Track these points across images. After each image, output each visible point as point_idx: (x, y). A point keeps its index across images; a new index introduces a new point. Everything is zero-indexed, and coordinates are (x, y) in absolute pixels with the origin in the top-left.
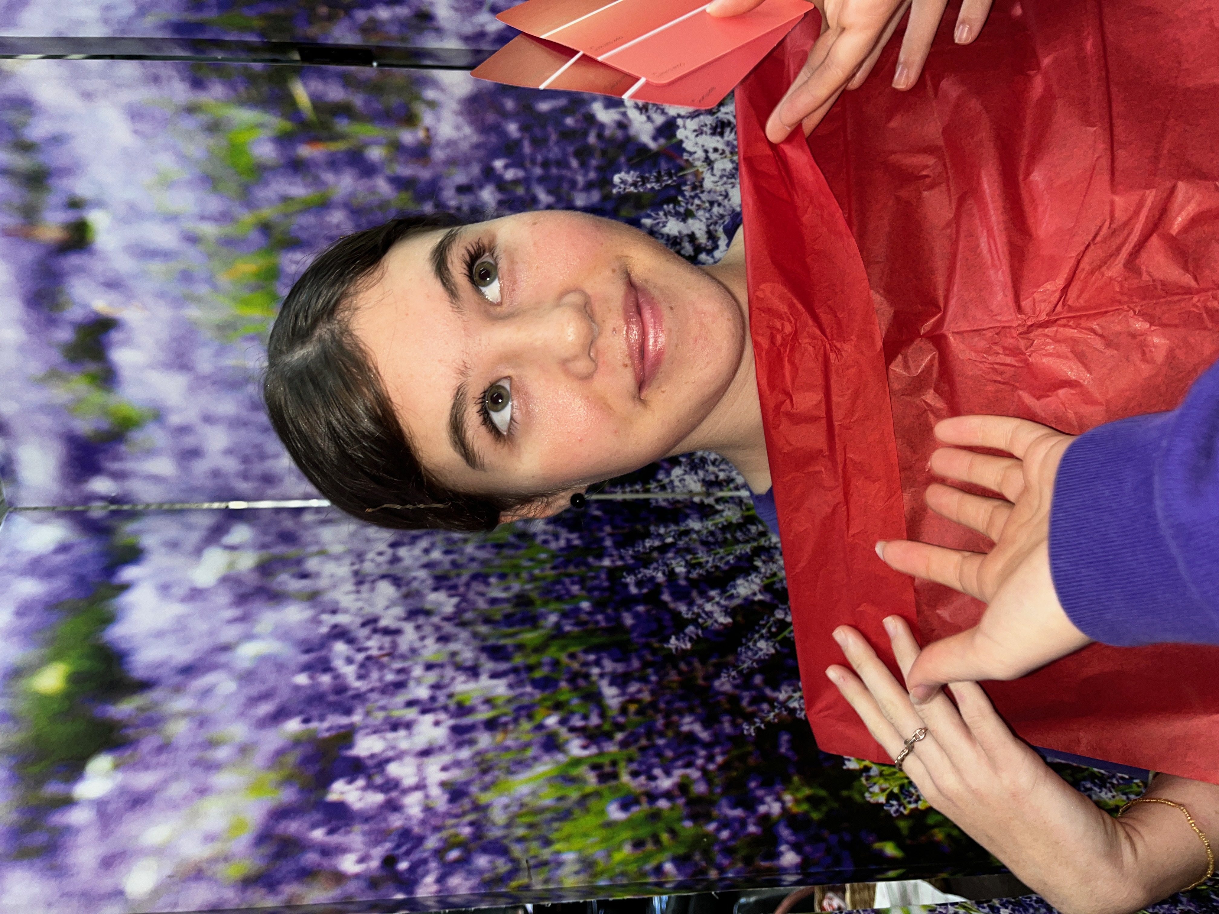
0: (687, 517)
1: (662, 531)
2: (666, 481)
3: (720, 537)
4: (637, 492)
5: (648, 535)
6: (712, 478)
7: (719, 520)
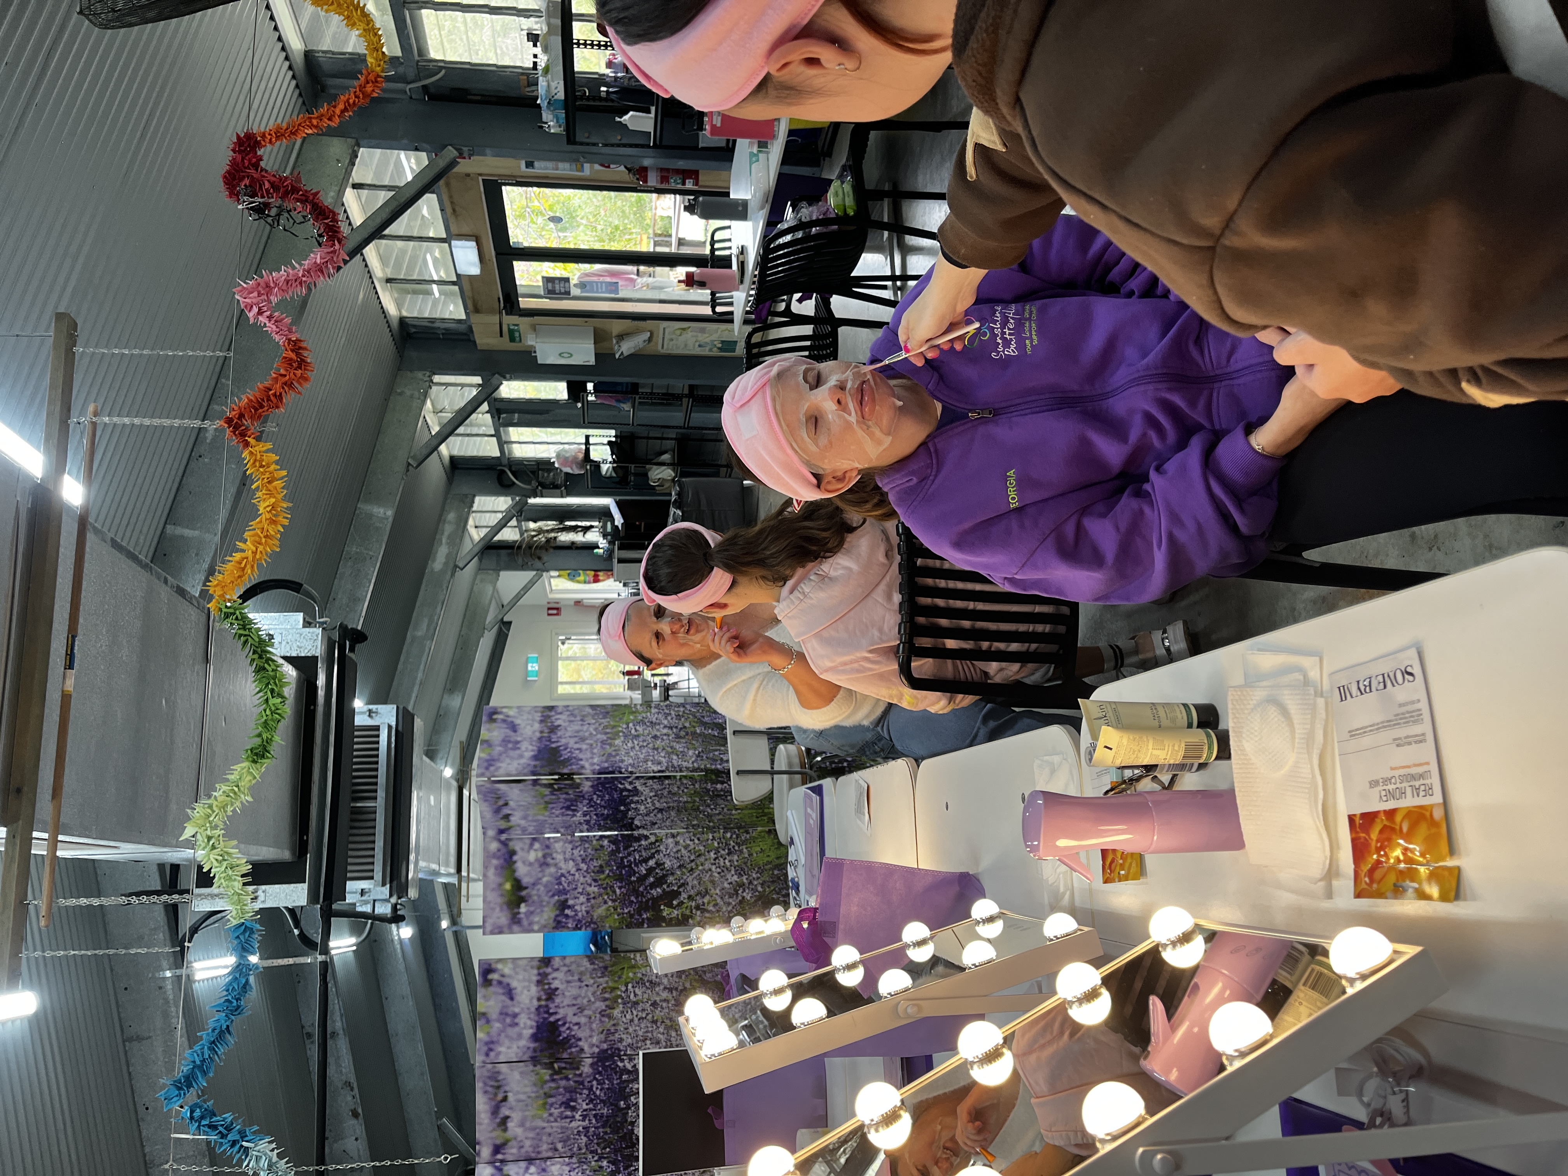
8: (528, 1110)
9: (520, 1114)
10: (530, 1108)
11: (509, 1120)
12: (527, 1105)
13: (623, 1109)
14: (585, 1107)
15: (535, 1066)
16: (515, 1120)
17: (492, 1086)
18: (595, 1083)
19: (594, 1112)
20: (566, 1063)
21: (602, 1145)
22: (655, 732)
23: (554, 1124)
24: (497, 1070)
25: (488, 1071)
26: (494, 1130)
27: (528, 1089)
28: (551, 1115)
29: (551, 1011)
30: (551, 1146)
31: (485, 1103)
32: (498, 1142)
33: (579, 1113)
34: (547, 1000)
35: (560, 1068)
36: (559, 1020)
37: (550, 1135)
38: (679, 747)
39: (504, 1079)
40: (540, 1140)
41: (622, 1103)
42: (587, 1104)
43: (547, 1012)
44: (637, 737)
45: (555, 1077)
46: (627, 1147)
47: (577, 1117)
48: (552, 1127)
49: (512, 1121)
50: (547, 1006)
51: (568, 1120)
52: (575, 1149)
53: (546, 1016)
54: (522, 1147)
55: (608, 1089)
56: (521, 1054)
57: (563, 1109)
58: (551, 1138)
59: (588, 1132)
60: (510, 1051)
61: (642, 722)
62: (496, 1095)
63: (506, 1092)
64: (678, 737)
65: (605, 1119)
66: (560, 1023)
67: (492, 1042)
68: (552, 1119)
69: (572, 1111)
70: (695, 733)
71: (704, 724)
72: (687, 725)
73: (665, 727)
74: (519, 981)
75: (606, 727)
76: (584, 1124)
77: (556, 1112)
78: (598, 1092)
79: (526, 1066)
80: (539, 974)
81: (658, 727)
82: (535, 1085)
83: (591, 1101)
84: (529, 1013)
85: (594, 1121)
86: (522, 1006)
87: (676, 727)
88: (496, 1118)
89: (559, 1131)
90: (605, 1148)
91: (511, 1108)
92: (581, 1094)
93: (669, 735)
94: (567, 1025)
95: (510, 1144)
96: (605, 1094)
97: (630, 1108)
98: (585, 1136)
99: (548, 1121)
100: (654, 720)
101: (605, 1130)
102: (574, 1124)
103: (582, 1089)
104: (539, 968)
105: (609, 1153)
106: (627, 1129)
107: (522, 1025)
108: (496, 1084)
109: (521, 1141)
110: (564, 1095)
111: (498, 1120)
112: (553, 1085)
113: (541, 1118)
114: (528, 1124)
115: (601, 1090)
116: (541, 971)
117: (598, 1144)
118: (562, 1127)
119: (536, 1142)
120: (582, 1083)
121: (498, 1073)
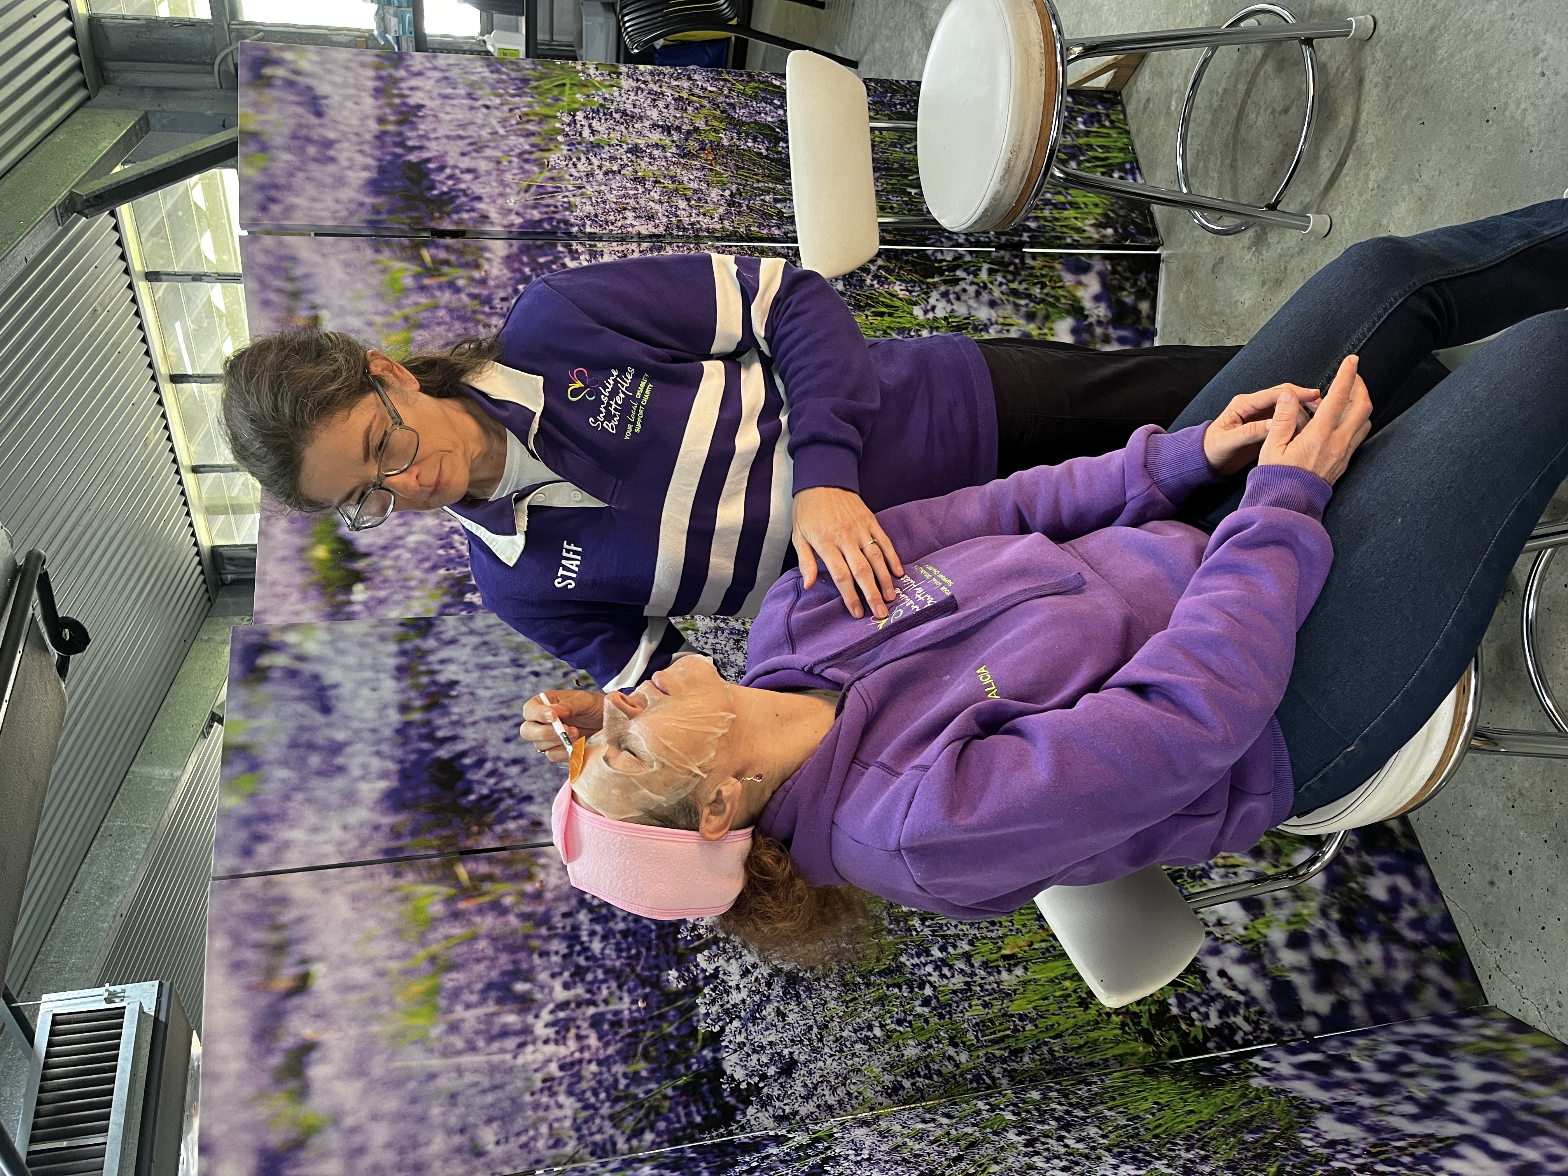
0: (766, 1146)
1: (747, 1159)
2: (744, 1121)
3: (795, 1156)
4: (722, 1136)
5: (737, 1163)
6: (780, 1112)
7: (791, 1143)
8: (380, 1018)
9: (353, 1031)
10: (385, 1010)
11: (315, 1055)
12: (374, 1001)
13: (679, 994)
14: (561, 994)
15: (398, 874)
16: (337, 1056)
17: (257, 946)
18: (583, 916)
19: (591, 1011)
20: (491, 861)
21: (629, 1122)
22: (634, 139)
23: (468, 1060)
24: (275, 892)
25: (248, 897)
26: (262, 1095)
27: (379, 948)
28: (454, 1028)
29: (440, 734)
30: (457, 1140)
31: (236, 1003)
32: (275, 1139)
33: (546, 1016)
34: (427, 708)
35: (478, 879)
36: (463, 754)
37: (453, 1097)
38: (689, 178)
39: (300, 920)
40: (422, 1119)
41: (673, 974)
42: (566, 986)
43: (430, 737)
44: (596, 147)
45: (462, 905)
46: (709, 1125)
47: (541, 1030)
48: (460, 1071)
49: (323, 1060)
50: (428, 723)
51: (511, 1043)
52: (541, 1144)
53: (425, 746)
54: (360, 1151)
55: (625, 934)
56: (354, 844)
57: (491, 1007)
58: (461, 1110)
59: (578, 1078)
60: (319, 838)
61: (602, 111)
62: (270, 972)
63: (304, 961)
64: (685, 154)
65: (626, 1030)
66: (467, 761)
67: (266, 818)
68: (458, 1042)
69: (520, 1012)
70: (720, 146)
71: (735, 124)
72: (700, 124)
73: (654, 126)
74: (346, 667)
75: (525, 118)
76: (563, 1051)
77: (470, 1018)
78: (596, 946)
79: (372, 876)
80: (403, 653)
81: (638, 126)
82: (398, 933)
83: (579, 973)
84: (379, 742)
85: (593, 1041)
86: (356, 725)
87: (678, 129)
88: (269, 1051)
89: (486, 1083)
90: (637, 1133)
91: (321, 1015)
92: (544, 954)
93: (664, 148)
94: (489, 766)
95: (316, 1142)
96: (619, 950)
97: (698, 991)
98: (570, 1093)
99: (447, 1052)
100: (629, 107)
101: (631, 1069)
102: (531, 1056)
103: (547, 939)
104: (401, 640)
105: (654, 1145)
106: (701, 1060)
107: (356, 772)
108: (273, 938)
109: (355, 1130)
110: (494, 959)
111: (276, 1060)
112: (457, 930)
113: (422, 1041)
114: (378, 1067)
115: (604, 938)
116: (408, 646)
117: (615, 1120)
118: (493, 1069)
119: (410, 1127)
120: (545, 920)
121: (283, 901)
